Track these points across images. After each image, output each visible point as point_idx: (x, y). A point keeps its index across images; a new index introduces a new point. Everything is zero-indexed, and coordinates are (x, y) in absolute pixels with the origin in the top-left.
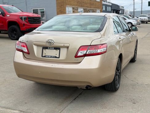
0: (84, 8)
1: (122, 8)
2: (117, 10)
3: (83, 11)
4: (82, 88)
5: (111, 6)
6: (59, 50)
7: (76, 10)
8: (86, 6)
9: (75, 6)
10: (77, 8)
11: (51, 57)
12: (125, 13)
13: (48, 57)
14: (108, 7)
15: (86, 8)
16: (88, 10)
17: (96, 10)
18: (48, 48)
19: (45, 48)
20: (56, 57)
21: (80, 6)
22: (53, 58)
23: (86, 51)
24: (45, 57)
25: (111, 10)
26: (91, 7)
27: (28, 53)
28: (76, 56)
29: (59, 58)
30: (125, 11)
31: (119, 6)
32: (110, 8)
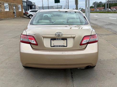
0: (9, 3)
1: (34, 4)
2: (31, 6)
3: (8, 5)
4: (81, 68)
5: (26, 2)
6: (66, 41)
7: (2, 4)
8: (10, 1)
9: (1, 1)
10: (3, 3)
11: (60, 46)
12: (36, 7)
13: (57, 47)
14: (24, 3)
15: (11, 3)
16: (12, 5)
17: (18, 5)
18: (56, 39)
19: (53, 39)
20: (64, 46)
21: (5, 2)
22: (62, 47)
23: (88, 40)
24: (54, 46)
25: (27, 5)
26: (14, 3)
27: (37, 45)
28: (81, 44)
29: (67, 46)
30: (36, 6)
31: (32, 2)
32: (25, 3)
